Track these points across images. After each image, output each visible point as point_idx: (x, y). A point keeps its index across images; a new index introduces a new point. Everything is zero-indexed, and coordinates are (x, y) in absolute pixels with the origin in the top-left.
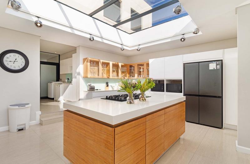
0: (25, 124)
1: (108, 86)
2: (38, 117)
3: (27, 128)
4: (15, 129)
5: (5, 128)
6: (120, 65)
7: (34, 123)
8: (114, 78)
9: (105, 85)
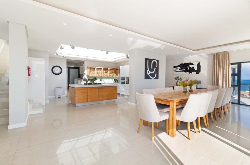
0: (60, 95)
1: (101, 81)
2: (66, 94)
3: (61, 97)
4: (57, 97)
5: (54, 97)
6: (109, 69)
7: (64, 96)
8: (104, 76)
9: (100, 80)
